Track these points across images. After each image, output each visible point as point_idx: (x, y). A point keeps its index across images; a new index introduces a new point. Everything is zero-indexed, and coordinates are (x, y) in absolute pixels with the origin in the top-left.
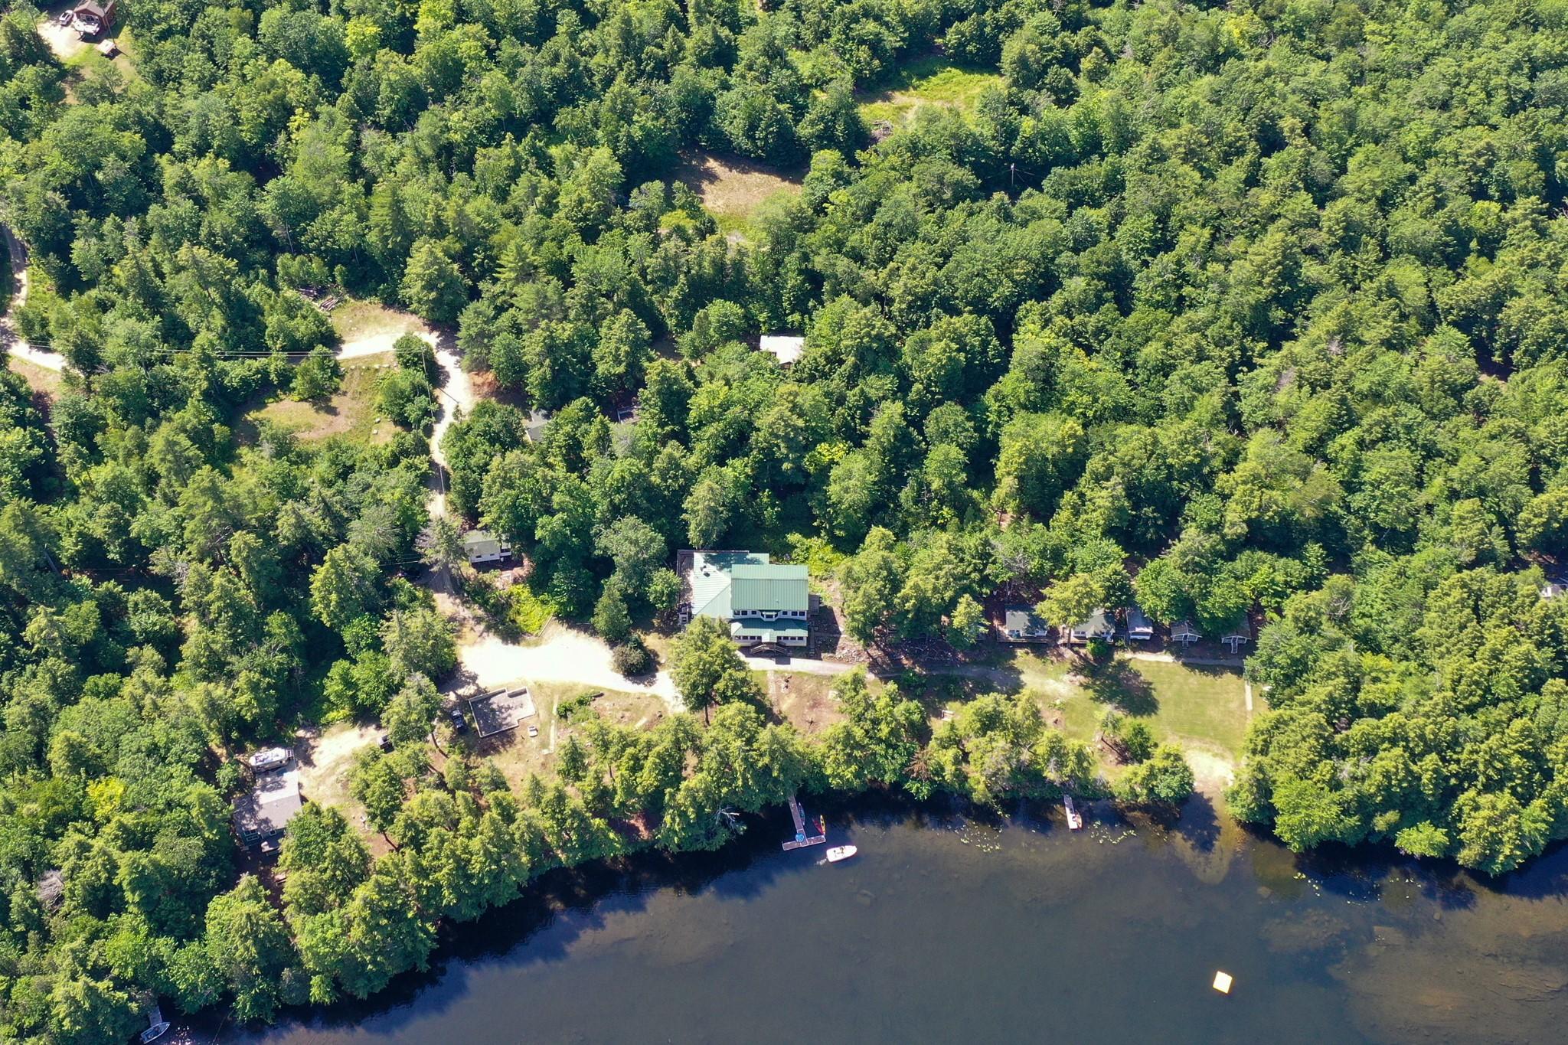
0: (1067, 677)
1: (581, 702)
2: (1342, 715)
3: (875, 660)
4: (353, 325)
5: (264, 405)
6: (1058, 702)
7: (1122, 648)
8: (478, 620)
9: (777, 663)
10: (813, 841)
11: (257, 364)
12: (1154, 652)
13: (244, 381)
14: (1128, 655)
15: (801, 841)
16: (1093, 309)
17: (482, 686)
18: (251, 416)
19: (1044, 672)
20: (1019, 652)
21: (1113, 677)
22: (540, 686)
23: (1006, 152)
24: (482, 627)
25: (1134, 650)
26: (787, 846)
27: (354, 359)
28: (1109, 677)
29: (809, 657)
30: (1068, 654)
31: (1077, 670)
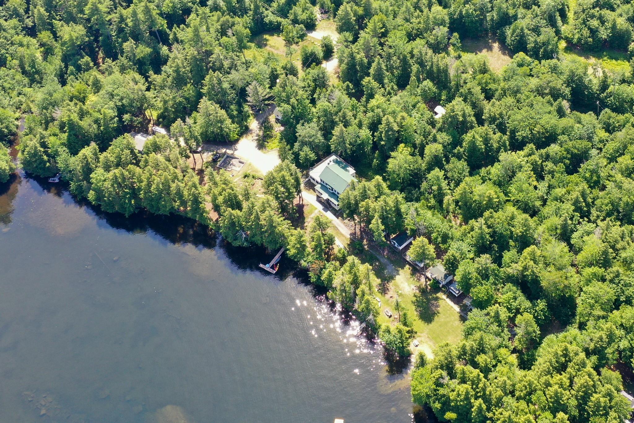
0: (413, 287)
1: (253, 177)
2: (465, 359)
3: (355, 233)
4: (324, 28)
5: (273, 35)
6: (400, 292)
7: (444, 293)
8: (258, 135)
9: (323, 209)
10: (271, 270)
11: (279, 19)
12: (455, 303)
13: (271, 22)
14: (444, 297)
15: (267, 267)
16: (555, 163)
17: (235, 153)
18: (266, 37)
19: (408, 280)
20: (407, 266)
21: (429, 300)
22: (250, 165)
23: (599, 95)
24: (257, 138)
25: (448, 297)
26: (261, 265)
27: (313, 38)
28: (427, 299)
29: (335, 215)
30: (423, 279)
31: (419, 288)
